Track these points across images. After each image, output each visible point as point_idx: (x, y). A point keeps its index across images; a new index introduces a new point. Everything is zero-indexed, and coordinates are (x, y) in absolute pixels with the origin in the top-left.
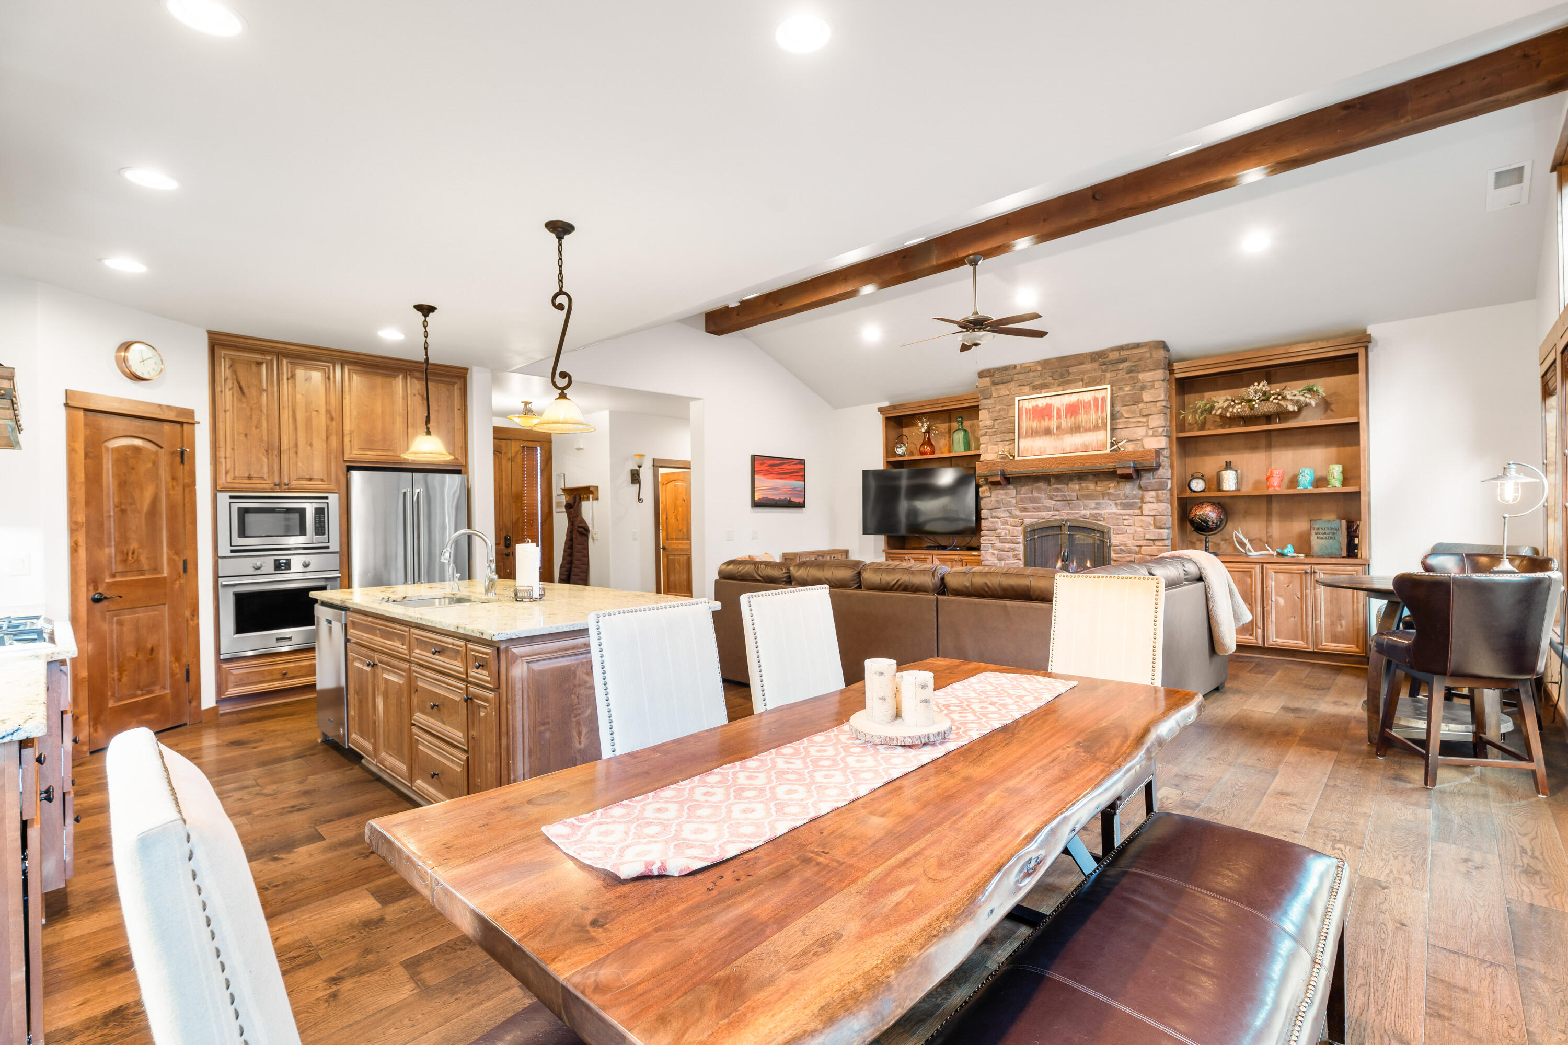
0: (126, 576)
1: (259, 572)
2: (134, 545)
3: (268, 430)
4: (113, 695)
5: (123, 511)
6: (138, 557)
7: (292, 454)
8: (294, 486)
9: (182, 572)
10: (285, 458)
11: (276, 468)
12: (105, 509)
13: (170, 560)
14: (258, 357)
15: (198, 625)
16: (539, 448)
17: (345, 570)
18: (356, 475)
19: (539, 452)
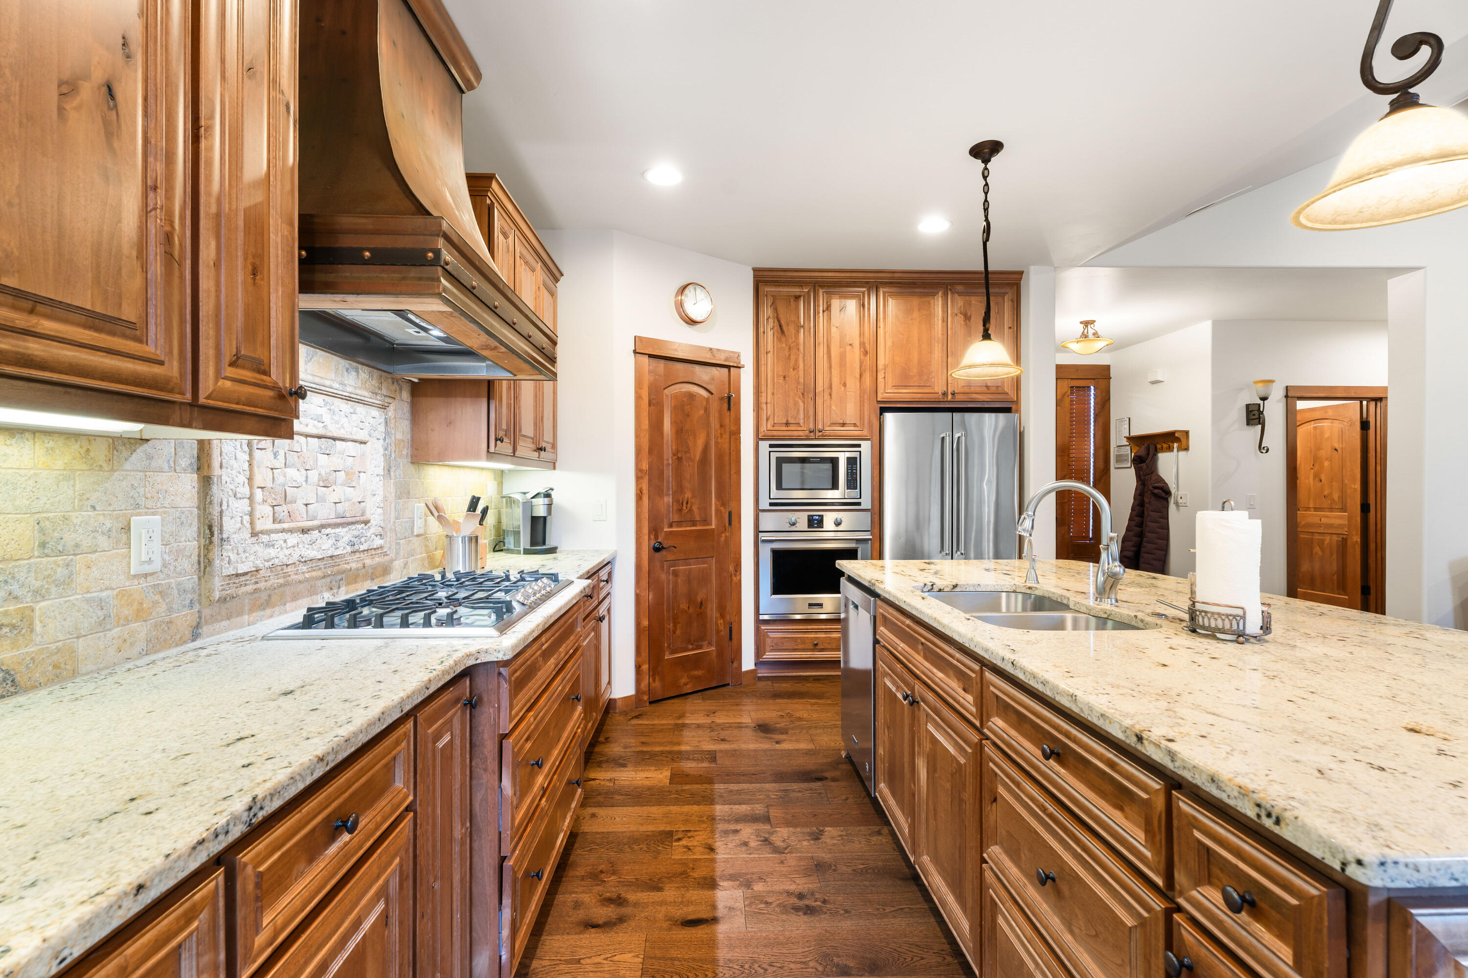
0: (681, 527)
1: (793, 528)
2: (688, 495)
3: (804, 370)
4: (669, 647)
5: (680, 459)
6: (691, 507)
7: (827, 397)
8: (827, 433)
9: (727, 525)
10: (819, 401)
11: (811, 412)
12: (665, 457)
13: (718, 511)
14: (796, 290)
15: (740, 581)
16: (1092, 388)
17: (877, 531)
18: (889, 417)
19: (1092, 392)
